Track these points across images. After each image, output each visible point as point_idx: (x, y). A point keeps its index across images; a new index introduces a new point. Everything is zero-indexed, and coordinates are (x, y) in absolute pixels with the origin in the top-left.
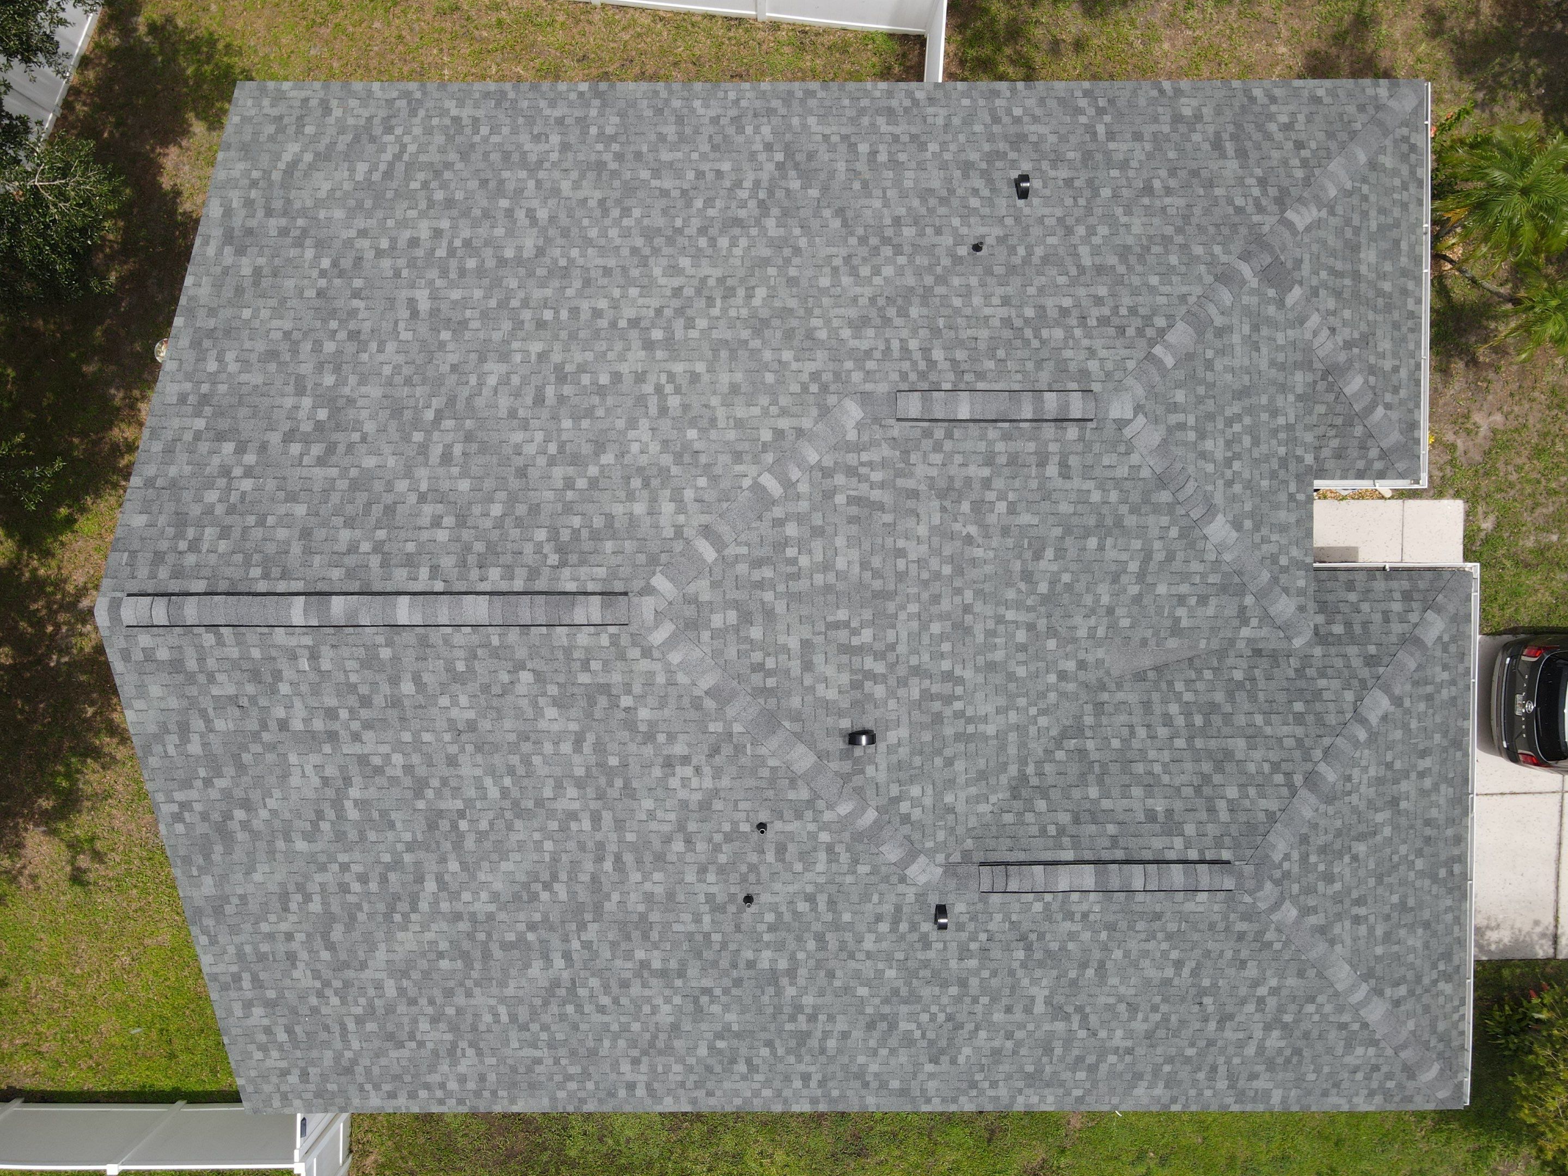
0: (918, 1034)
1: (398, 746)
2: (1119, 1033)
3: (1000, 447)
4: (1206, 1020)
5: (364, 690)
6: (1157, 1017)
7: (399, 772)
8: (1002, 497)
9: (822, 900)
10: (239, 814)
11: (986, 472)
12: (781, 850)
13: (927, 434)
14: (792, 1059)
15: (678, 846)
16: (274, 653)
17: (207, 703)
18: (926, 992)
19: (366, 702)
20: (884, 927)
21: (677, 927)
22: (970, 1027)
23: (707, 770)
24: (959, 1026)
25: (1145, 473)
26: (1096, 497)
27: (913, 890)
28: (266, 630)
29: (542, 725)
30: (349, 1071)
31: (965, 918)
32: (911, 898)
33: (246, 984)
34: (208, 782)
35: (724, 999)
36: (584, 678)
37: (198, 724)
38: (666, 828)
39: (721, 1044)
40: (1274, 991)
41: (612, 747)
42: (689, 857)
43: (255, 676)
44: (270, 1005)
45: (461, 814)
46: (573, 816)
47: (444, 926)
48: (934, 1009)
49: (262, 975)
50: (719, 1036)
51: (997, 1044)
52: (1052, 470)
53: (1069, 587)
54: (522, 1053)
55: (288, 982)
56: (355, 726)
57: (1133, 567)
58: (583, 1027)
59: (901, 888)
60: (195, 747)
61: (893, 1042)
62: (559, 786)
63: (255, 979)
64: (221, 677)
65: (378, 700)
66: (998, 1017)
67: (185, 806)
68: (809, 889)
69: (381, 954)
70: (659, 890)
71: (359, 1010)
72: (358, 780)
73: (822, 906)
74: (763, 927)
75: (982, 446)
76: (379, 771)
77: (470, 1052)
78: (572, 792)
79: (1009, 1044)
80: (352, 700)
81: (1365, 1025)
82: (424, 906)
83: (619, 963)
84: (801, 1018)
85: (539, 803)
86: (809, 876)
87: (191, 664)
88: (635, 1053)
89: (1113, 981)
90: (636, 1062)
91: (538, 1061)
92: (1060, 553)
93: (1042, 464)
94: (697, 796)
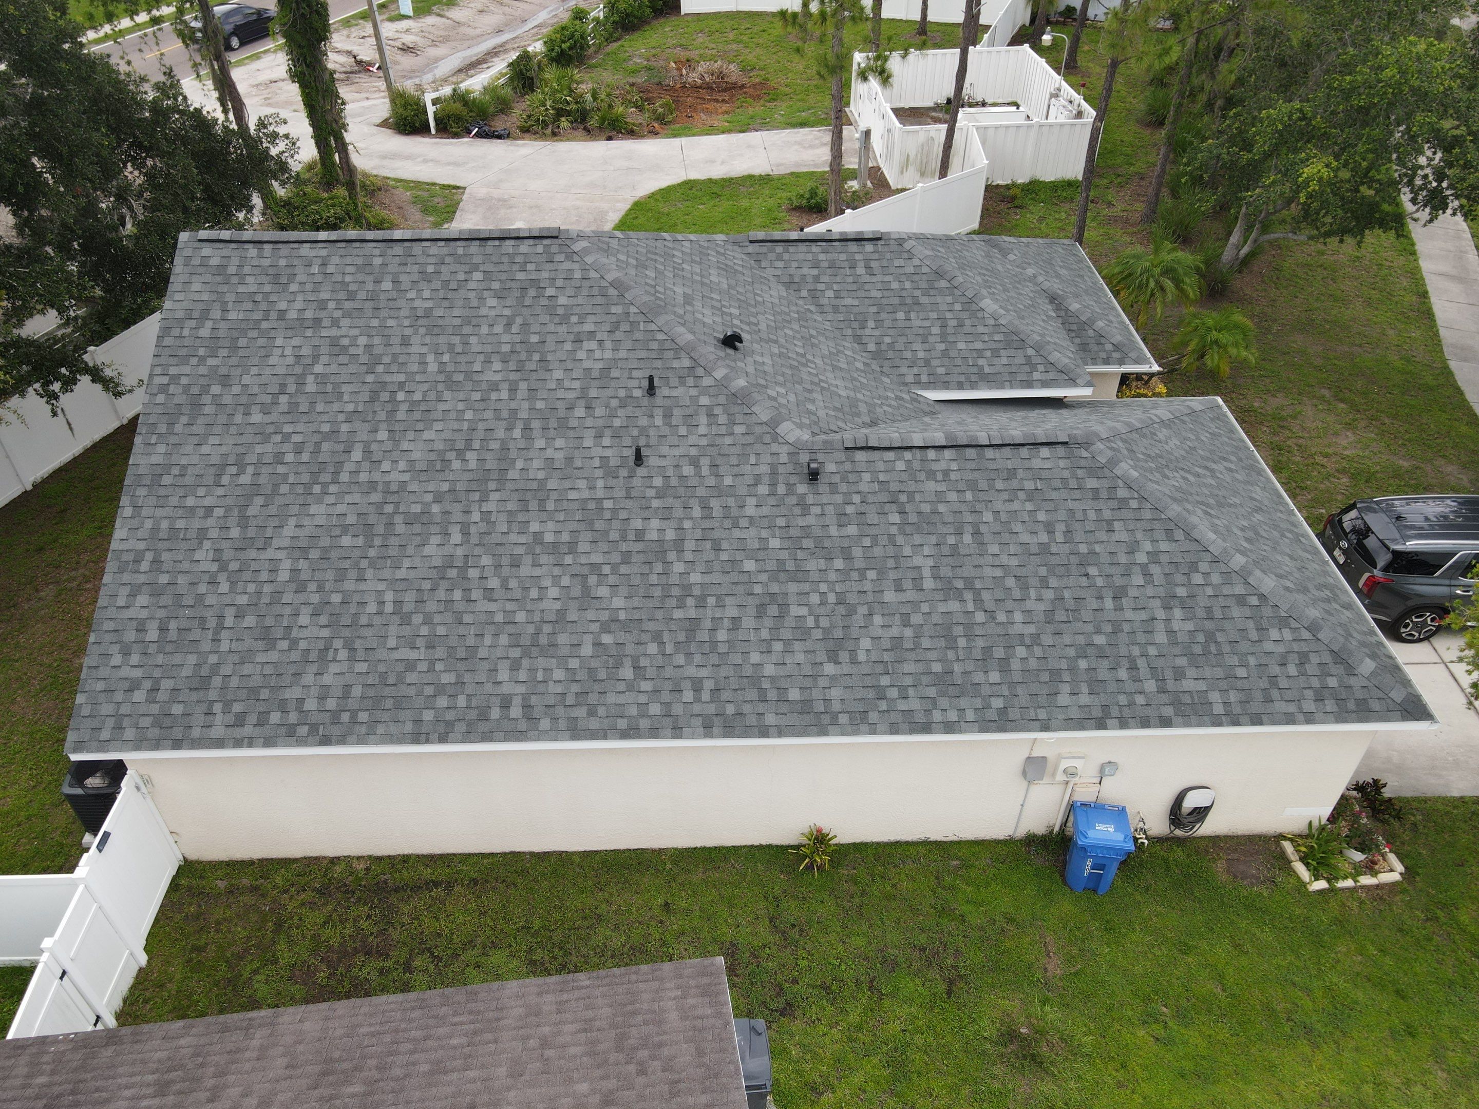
0: (810, 622)
1: (367, 330)
2: (1018, 617)
3: (822, 257)
4: (1100, 598)
5: (353, 287)
6: (1049, 594)
7: (360, 350)
8: (829, 287)
9: (705, 462)
10: (216, 389)
11: (815, 272)
12: (667, 416)
13: (772, 251)
14: (680, 660)
15: (580, 412)
16: (296, 262)
17: (230, 297)
18: (812, 565)
19: (351, 296)
20: (763, 490)
21: (572, 495)
22: (862, 610)
23: (608, 344)
24: (851, 612)
25: (925, 270)
26: (895, 285)
27: (785, 449)
28: (296, 245)
29: (483, 311)
30: (203, 684)
31: (836, 479)
32: (784, 458)
33: (145, 566)
34: (202, 359)
35: (612, 579)
36: (521, 276)
37: (216, 314)
38: (571, 395)
39: (607, 639)
40: (1154, 556)
41: (535, 328)
42: (589, 422)
43: (275, 279)
44: (156, 592)
45: (401, 385)
46: (494, 387)
47: (356, 497)
48: (823, 587)
49: (165, 556)
50: (605, 628)
51: (895, 632)
52: (860, 270)
53: (891, 345)
54: (396, 655)
55: (186, 566)
56: (337, 314)
57: (936, 330)
58: (467, 619)
59: (774, 448)
60: (205, 332)
61: (786, 634)
62: (487, 362)
63: (156, 561)
64: (249, 280)
65: (362, 295)
66: (890, 596)
67: (175, 379)
68: (694, 452)
69: (288, 531)
70: (559, 455)
71: (243, 600)
72: (324, 359)
73: (705, 471)
74: (651, 493)
75: (810, 257)
76: (345, 348)
77: (343, 655)
78: (497, 366)
79: (908, 632)
80: (342, 295)
81: (1262, 597)
82: (344, 477)
83: (513, 538)
84: (690, 602)
85: (469, 375)
86: (692, 439)
87: (232, 270)
88: (515, 653)
89: (994, 549)
90: (515, 666)
91: (411, 666)
92: (879, 323)
93: (852, 267)
94: (600, 365)
